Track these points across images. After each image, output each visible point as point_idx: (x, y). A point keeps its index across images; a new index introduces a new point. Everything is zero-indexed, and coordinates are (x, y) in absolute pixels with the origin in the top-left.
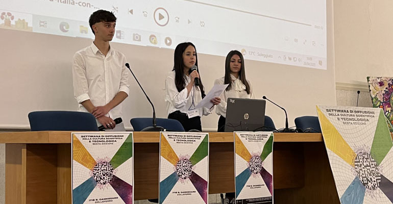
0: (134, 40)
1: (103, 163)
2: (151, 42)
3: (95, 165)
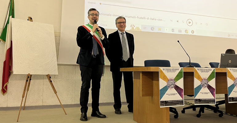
0: (179, 32)
1: (171, 80)
2: (186, 32)
3: (168, 81)
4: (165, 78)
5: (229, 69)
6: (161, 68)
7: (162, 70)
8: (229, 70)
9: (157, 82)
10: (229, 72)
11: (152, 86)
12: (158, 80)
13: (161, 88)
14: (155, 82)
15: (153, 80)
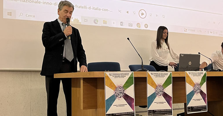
0: (129, 26)
3: (115, 88)
4: (112, 85)
5: (188, 72)
6: (108, 73)
7: (109, 75)
8: (188, 74)
9: (103, 90)
10: (188, 76)
11: (96, 96)
12: (103, 88)
13: (107, 97)
14: (99, 91)
15: (97, 89)
